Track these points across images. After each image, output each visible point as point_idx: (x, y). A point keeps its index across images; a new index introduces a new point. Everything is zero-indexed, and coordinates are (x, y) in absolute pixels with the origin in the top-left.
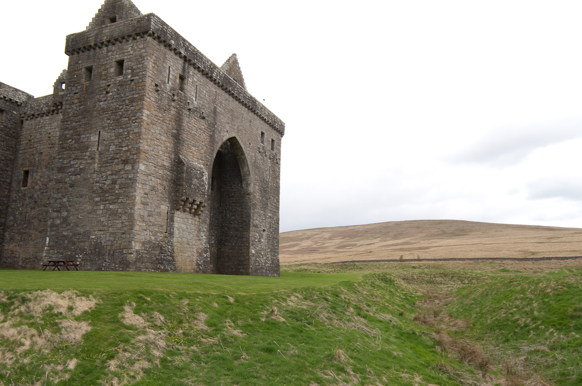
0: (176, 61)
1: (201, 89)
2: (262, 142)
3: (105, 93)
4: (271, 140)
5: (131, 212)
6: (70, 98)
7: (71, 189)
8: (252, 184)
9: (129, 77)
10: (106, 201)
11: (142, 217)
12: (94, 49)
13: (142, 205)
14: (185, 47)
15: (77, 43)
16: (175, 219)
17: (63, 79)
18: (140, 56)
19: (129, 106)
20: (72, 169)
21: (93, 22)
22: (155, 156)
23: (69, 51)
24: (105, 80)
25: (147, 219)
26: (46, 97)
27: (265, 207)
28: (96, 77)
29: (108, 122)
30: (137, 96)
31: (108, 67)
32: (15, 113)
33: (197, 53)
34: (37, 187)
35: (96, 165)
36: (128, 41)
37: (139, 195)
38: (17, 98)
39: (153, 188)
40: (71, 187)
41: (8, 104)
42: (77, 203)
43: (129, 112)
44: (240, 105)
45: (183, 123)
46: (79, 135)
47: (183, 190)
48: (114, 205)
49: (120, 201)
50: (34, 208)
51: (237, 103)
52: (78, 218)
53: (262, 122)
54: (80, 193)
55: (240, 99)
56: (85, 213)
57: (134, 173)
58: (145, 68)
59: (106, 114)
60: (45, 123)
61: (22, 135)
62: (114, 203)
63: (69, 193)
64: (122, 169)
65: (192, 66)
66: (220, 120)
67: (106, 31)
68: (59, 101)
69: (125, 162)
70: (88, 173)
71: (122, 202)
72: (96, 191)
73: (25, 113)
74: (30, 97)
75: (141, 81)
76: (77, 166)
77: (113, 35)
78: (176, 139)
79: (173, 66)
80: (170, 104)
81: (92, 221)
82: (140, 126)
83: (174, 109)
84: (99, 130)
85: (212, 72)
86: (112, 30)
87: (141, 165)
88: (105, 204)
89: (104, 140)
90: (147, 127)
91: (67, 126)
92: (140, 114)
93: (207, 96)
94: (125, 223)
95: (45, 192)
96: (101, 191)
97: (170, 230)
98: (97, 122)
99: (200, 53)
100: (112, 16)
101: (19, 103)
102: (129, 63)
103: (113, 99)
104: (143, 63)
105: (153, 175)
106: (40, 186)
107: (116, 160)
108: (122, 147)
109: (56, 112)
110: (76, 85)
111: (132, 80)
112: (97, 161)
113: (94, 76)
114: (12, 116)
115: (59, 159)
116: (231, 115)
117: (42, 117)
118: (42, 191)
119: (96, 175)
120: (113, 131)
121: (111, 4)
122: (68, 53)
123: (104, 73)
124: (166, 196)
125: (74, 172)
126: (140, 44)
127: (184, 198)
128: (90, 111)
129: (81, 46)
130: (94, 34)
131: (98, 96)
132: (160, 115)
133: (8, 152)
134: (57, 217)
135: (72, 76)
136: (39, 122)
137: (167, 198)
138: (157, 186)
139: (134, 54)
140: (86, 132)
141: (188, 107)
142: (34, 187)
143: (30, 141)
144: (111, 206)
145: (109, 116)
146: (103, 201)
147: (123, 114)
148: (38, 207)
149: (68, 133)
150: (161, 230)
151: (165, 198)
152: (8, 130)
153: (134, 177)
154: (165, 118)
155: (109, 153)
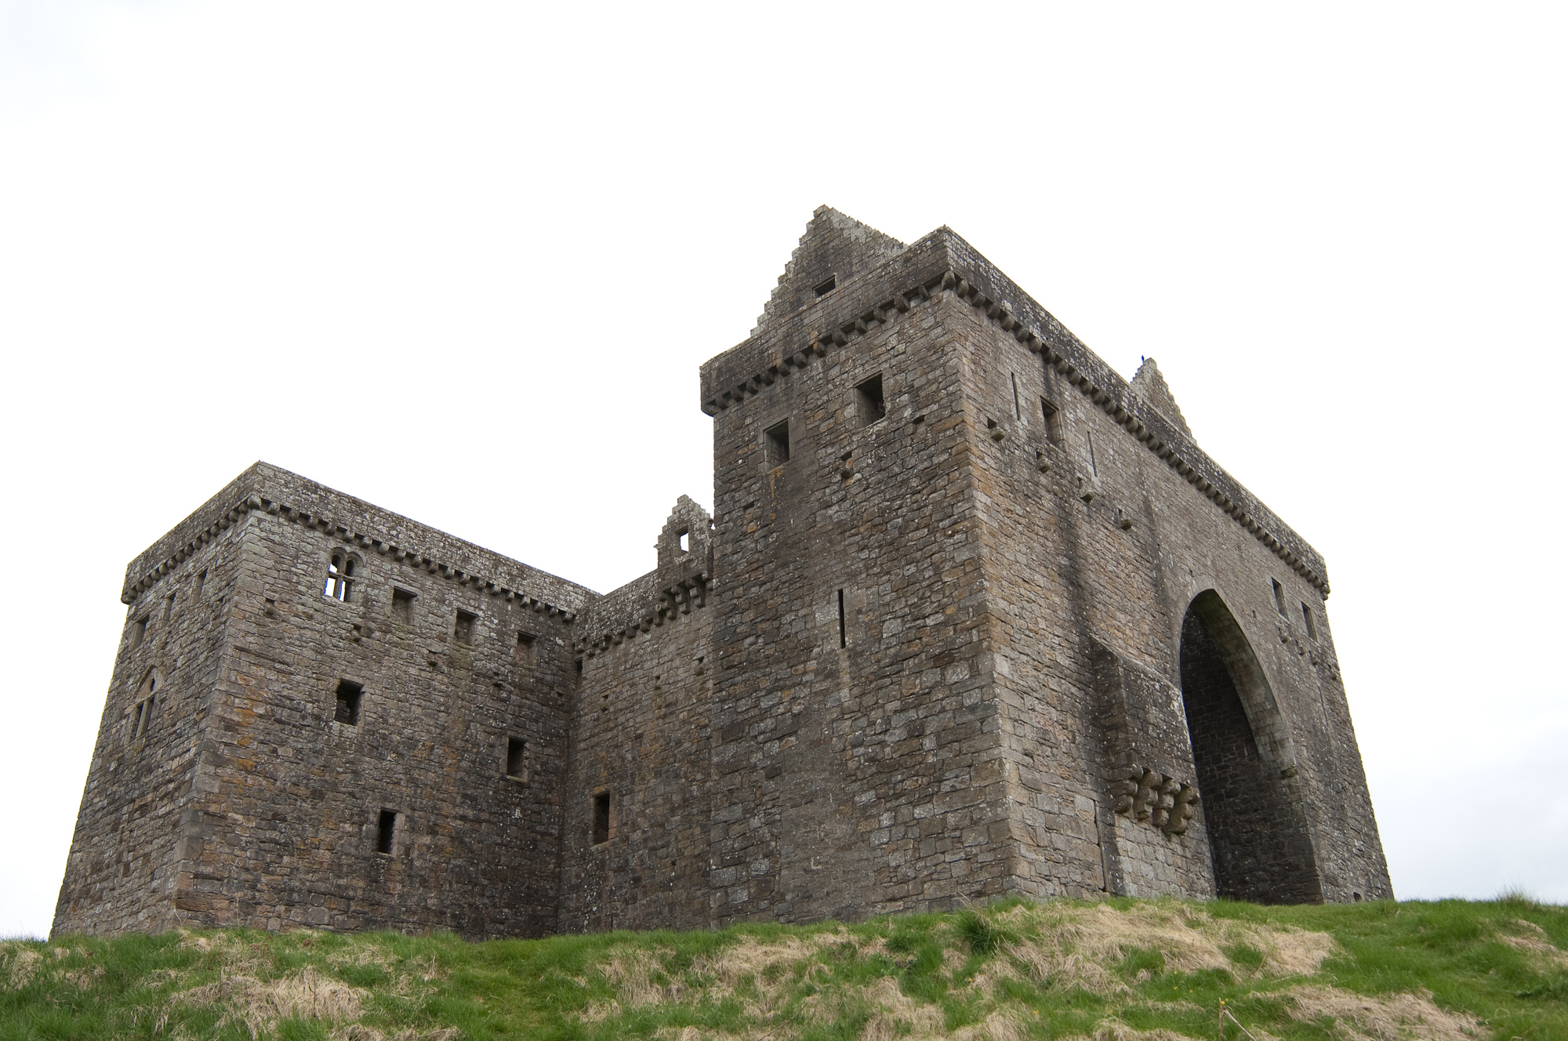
0: (1024, 361)
1: (1101, 443)
2: (1282, 611)
3: (839, 477)
4: (1301, 607)
5: (997, 815)
6: (731, 524)
7: (772, 784)
8: (1291, 740)
9: (907, 413)
10: (897, 796)
11: (1031, 831)
12: (786, 374)
13: (1024, 792)
14: (1039, 321)
15: (735, 375)
16: (1119, 845)
17: (683, 521)
18: (929, 350)
19: (925, 492)
20: (769, 723)
21: (769, 313)
22: (1031, 635)
23: (713, 403)
24: (832, 444)
25: (1044, 838)
26: (637, 583)
27: (1340, 821)
28: (802, 444)
29: (864, 555)
30: (946, 456)
31: (833, 407)
32: (560, 642)
33: (1070, 341)
34: (637, 836)
35: (845, 693)
36: (883, 322)
37: (1009, 751)
38: (563, 602)
39: (1043, 740)
40: (770, 777)
41: (541, 619)
42: (797, 825)
43: (927, 511)
44: (1202, 497)
45: (1078, 537)
46: (777, 617)
47: (1127, 741)
48: (930, 806)
49: (946, 787)
50: (634, 899)
51: (1193, 490)
52: (807, 871)
53: (1266, 551)
54: (803, 789)
55: (1200, 478)
56: (832, 851)
57: (981, 688)
58: (951, 378)
59: (854, 535)
60: (641, 652)
61: (581, 701)
62: (928, 798)
63: (765, 798)
64: (937, 684)
65: (1064, 375)
66: (1165, 536)
67: (814, 317)
68: (675, 581)
69: (944, 660)
70: (822, 724)
71: (954, 790)
72: (859, 774)
73: (584, 640)
74: (591, 596)
75: (947, 413)
76: (781, 710)
77: (836, 321)
78: (1072, 584)
79: (1021, 374)
80: (1036, 479)
81: (857, 871)
82: (971, 541)
83: (1049, 496)
84: (837, 588)
85: (1119, 397)
86: (830, 309)
87: (998, 658)
88: (895, 809)
89: (859, 612)
90: (991, 541)
91: (735, 601)
92: (967, 506)
93: (1119, 465)
94: (981, 858)
95: (662, 847)
96: (874, 769)
97: (1114, 883)
98: (827, 566)
99: (1077, 341)
100: (821, 280)
101: (568, 616)
102: (898, 377)
103: (868, 488)
104: (943, 365)
105: (1035, 694)
106: (644, 832)
107: (911, 662)
108: (925, 617)
109: (669, 614)
110: (746, 484)
111: (920, 420)
112: (846, 678)
113: (797, 443)
114: (552, 651)
115: (723, 701)
116: (1189, 525)
117: (631, 637)
118: (650, 844)
119: (848, 723)
120: (887, 577)
122: (712, 408)
123: (824, 427)
124: (1083, 764)
125: (775, 729)
126: (922, 316)
127: (1137, 767)
128: (800, 541)
129: (746, 378)
130: (780, 335)
131: (818, 495)
132: (1018, 510)
133: (550, 751)
134: (738, 882)
135: (730, 463)
136: (626, 654)
137: (1085, 772)
138: (1051, 728)
139: (908, 349)
140: (798, 603)
141: (1083, 492)
142: (627, 838)
143: (604, 710)
144: (917, 811)
145: (863, 539)
146: (887, 798)
147: (907, 523)
148: (645, 894)
149: (741, 621)
150: (1089, 882)
151: (1080, 773)
152: (546, 689)
153: (982, 700)
154: (1033, 520)
155: (883, 647)
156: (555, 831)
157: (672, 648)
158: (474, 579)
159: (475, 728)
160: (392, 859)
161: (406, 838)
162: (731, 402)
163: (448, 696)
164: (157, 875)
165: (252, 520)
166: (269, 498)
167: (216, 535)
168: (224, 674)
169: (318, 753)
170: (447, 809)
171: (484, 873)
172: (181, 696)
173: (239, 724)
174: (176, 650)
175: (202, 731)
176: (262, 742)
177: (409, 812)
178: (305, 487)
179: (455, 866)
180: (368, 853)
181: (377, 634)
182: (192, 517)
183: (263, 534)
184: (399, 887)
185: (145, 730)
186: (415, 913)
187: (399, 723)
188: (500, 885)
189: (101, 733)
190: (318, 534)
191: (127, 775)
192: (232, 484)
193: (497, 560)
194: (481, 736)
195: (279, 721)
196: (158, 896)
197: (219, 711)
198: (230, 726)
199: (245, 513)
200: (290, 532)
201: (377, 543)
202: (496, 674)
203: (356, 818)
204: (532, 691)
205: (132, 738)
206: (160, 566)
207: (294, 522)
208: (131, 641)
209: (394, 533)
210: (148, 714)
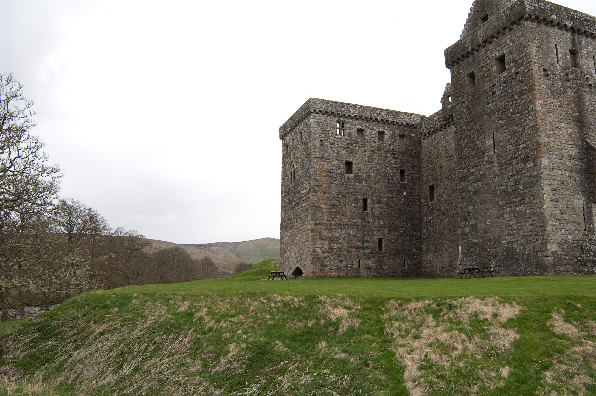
0: (562, 37)
3: (492, 94)
5: (541, 211)
6: (458, 109)
7: (475, 197)
9: (513, 70)
10: (512, 203)
11: (554, 216)
12: (472, 54)
13: (552, 203)
14: (569, 17)
15: (456, 54)
16: (593, 214)
17: (449, 93)
18: (520, 46)
19: (519, 100)
20: (473, 177)
21: (466, 28)
22: (558, 147)
23: (449, 64)
24: (489, 81)
25: (559, 217)
26: (436, 114)
28: (479, 81)
29: (500, 122)
30: (526, 87)
31: (489, 67)
32: (413, 135)
33: (586, 19)
34: (443, 199)
35: (495, 169)
36: (504, 34)
37: (546, 193)
38: (412, 121)
39: (562, 183)
40: (474, 194)
41: (406, 128)
42: (482, 210)
43: (520, 107)
45: (584, 102)
46: (474, 142)
48: (521, 207)
49: (526, 201)
50: (443, 220)
52: (486, 224)
54: (484, 199)
56: (493, 219)
57: (537, 170)
58: (528, 56)
59: (497, 115)
60: (440, 138)
61: (422, 154)
62: (521, 205)
63: (473, 201)
64: (524, 167)
67: (480, 32)
68: (448, 114)
69: (526, 160)
70: (488, 178)
71: (529, 203)
72: (500, 195)
73: (421, 133)
74: (423, 118)
75: (526, 70)
76: (477, 173)
77: (488, 34)
78: (580, 122)
79: (560, 43)
80: (565, 86)
81: (500, 225)
82: (535, 118)
83: (570, 90)
84: (492, 133)
86: (486, 29)
87: (543, 159)
88: (511, 207)
89: (499, 142)
90: (543, 117)
91: (461, 136)
92: (533, 106)
94: (536, 224)
95: (451, 203)
96: (505, 194)
97: (589, 227)
98: (489, 125)
100: (483, 15)
101: (415, 126)
102: (510, 56)
103: (501, 97)
104: (525, 52)
105: (559, 168)
106: (445, 198)
107: (516, 160)
108: (520, 145)
109: (447, 125)
110: (462, 95)
111: (518, 72)
112: (496, 164)
114: (411, 138)
115: (459, 169)
117: (436, 133)
118: (447, 202)
119: (497, 179)
120: (507, 130)
121: (480, 4)
122: (449, 66)
123: (486, 74)
124: (578, 189)
125: (475, 179)
126: (518, 32)
128: (480, 116)
129: (459, 56)
130: (469, 40)
131: (485, 99)
132: (556, 101)
133: (413, 172)
134: (466, 226)
135: (457, 87)
136: (435, 139)
137: (580, 191)
138: (565, 179)
139: (513, 45)
140: (480, 137)
141: (588, 83)
142: (440, 200)
143: (430, 158)
144: (517, 208)
145: (500, 116)
146: (508, 203)
147: (514, 111)
148: (446, 218)
149: (463, 142)
150: (578, 228)
151: (577, 192)
152: (410, 152)
153: (537, 174)
154: (562, 103)
155: (507, 154)
156: (418, 198)
157: (450, 137)
158: (382, 120)
159: (389, 169)
160: (368, 213)
161: (371, 206)
162: (455, 64)
163: (379, 160)
164: (305, 223)
165: (312, 117)
166: (315, 109)
167: (302, 121)
168: (313, 166)
169: (342, 184)
170: (383, 195)
171: (396, 213)
172: (302, 171)
173: (319, 179)
174: (298, 156)
175: (309, 183)
176: (326, 184)
177: (371, 198)
178: (325, 103)
179: (387, 212)
180: (361, 212)
181: (354, 144)
182: (295, 114)
183: (316, 121)
184: (371, 220)
185: (294, 181)
186: (377, 227)
187: (365, 171)
188: (402, 216)
189: (282, 180)
190: (332, 117)
191: (292, 193)
192: (304, 105)
193: (389, 112)
194: (391, 171)
195: (330, 177)
196: (306, 229)
197: (313, 177)
198: (317, 181)
199: (310, 114)
200: (323, 118)
201: (350, 115)
202: (393, 150)
203: (356, 202)
204: (405, 153)
205: (291, 182)
206: (288, 129)
207: (324, 114)
208: (285, 152)
209: (355, 111)
210: (294, 176)
